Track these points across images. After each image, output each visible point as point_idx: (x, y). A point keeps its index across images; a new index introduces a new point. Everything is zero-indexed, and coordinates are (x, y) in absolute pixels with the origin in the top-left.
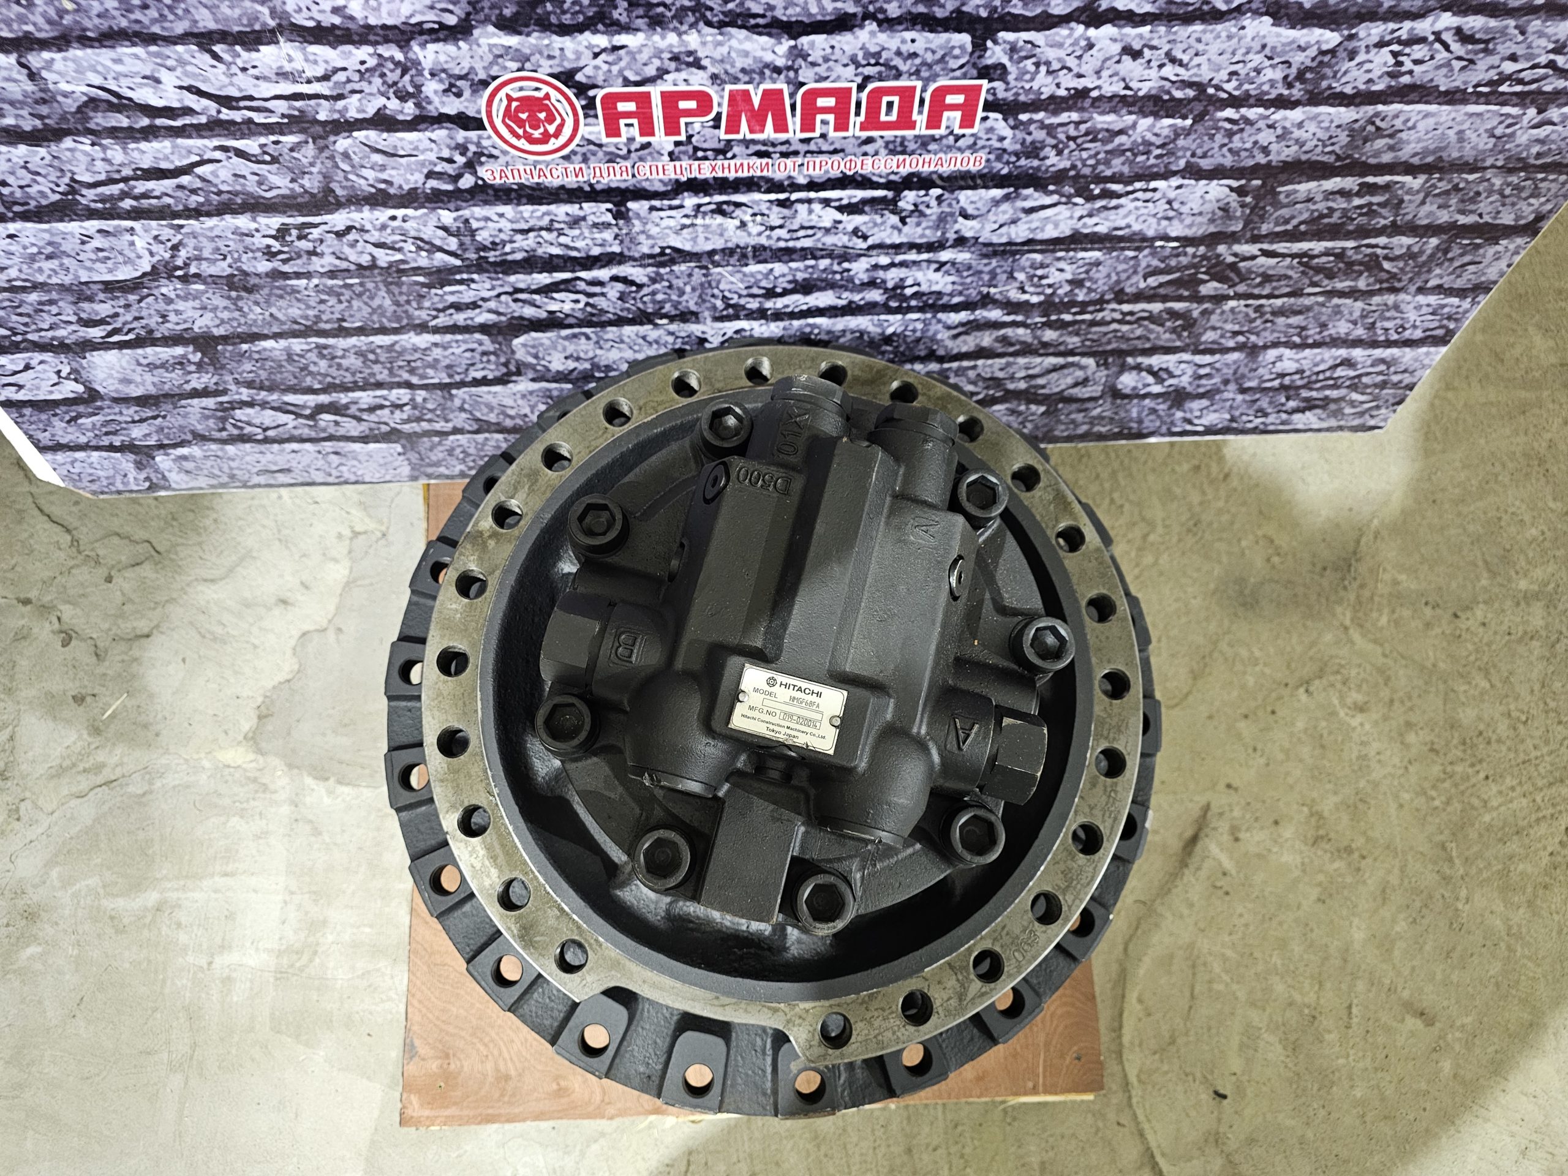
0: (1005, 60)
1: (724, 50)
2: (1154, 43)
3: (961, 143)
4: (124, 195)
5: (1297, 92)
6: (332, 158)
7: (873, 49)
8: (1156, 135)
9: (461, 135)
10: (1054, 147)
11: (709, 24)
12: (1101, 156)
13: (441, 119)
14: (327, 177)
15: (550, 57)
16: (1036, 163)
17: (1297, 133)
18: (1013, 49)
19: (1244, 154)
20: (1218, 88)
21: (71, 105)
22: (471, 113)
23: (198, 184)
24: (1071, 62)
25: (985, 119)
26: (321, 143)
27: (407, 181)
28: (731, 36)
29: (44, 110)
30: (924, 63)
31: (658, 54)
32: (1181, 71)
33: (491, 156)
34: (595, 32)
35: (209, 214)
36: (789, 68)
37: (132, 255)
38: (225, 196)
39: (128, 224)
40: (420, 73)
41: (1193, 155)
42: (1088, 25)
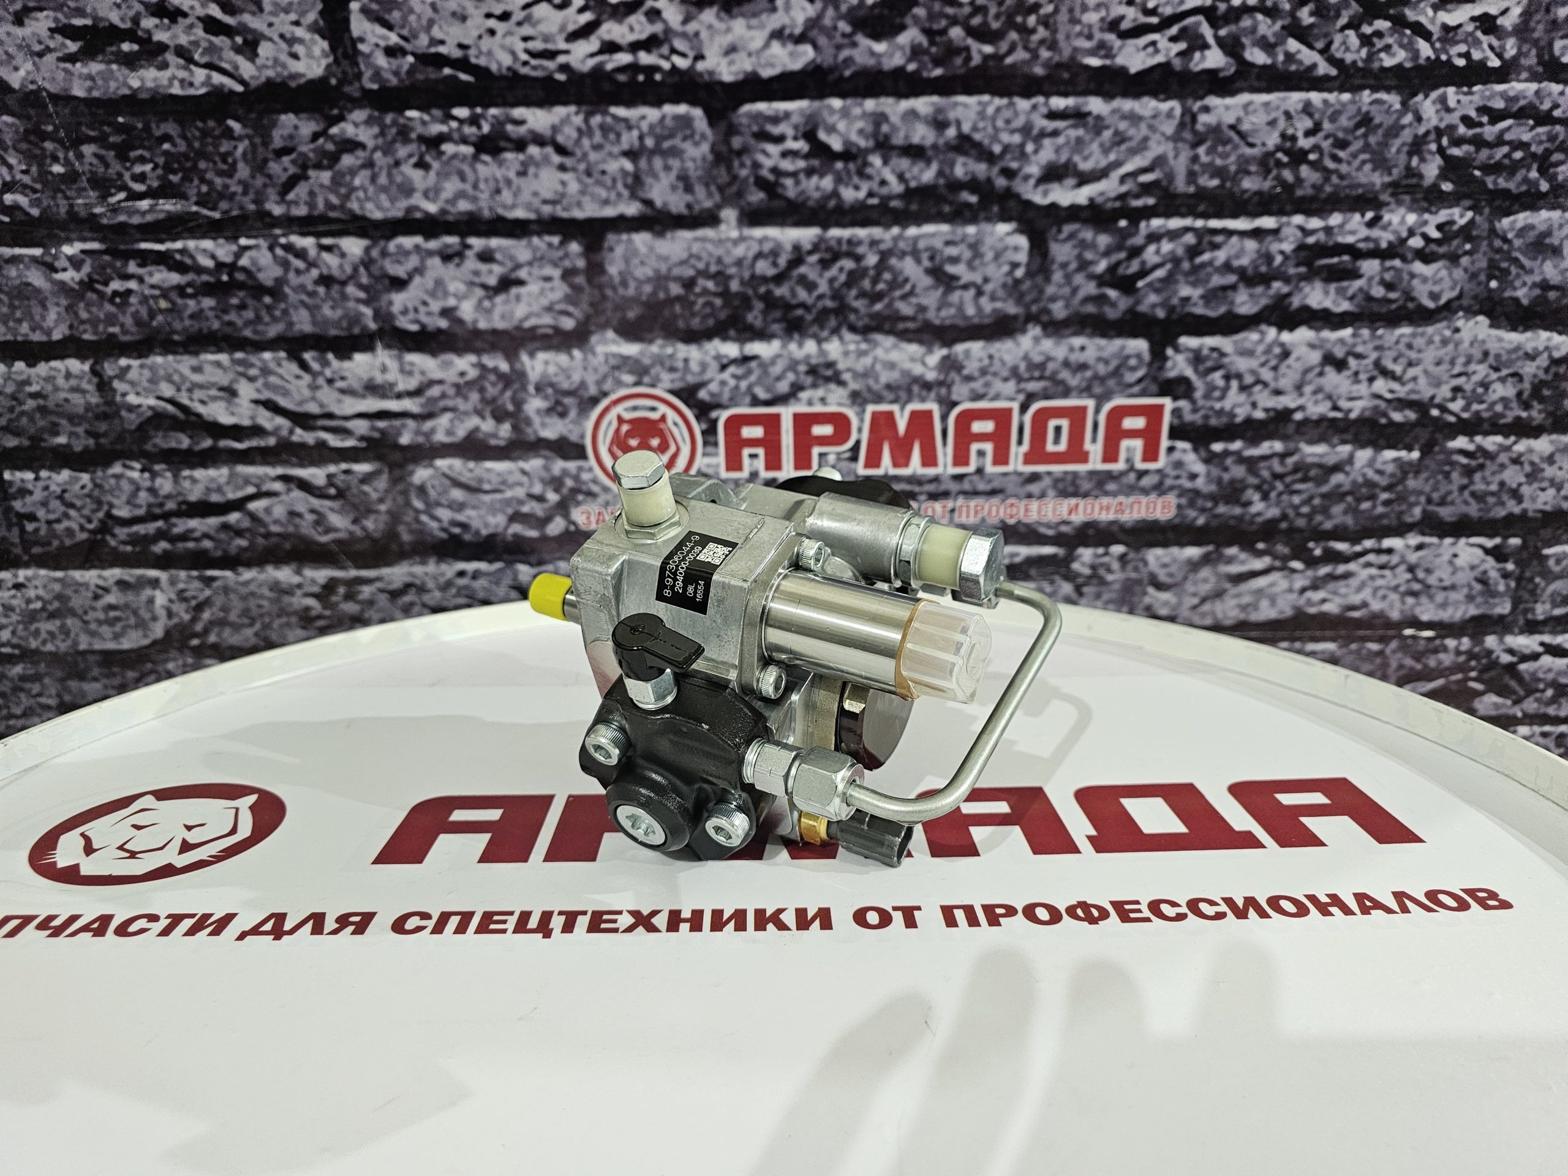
0: (1189, 372)
1: (867, 361)
2: (1359, 349)
3: (1146, 482)
4: (161, 535)
5: (1536, 414)
6: (405, 493)
7: (1037, 359)
8: (1380, 472)
9: (559, 465)
10: (1258, 488)
11: (853, 329)
12: (1317, 501)
13: (538, 446)
14: (395, 517)
15: (672, 369)
16: (1237, 511)
17: (1549, 471)
18: (1197, 358)
19: (1491, 500)
20: (1443, 409)
21: (132, 420)
22: (574, 438)
23: (246, 523)
24: (1266, 374)
25: (1171, 450)
26: (397, 472)
27: (486, 525)
28: (876, 344)
29: (103, 427)
30: (1096, 377)
31: (793, 365)
32: (1395, 386)
33: (591, 494)
34: (725, 338)
35: (249, 565)
36: (941, 383)
37: (147, 616)
38: (274, 540)
39: (153, 573)
40: (524, 388)
41: (1429, 501)
42: (1281, 328)
